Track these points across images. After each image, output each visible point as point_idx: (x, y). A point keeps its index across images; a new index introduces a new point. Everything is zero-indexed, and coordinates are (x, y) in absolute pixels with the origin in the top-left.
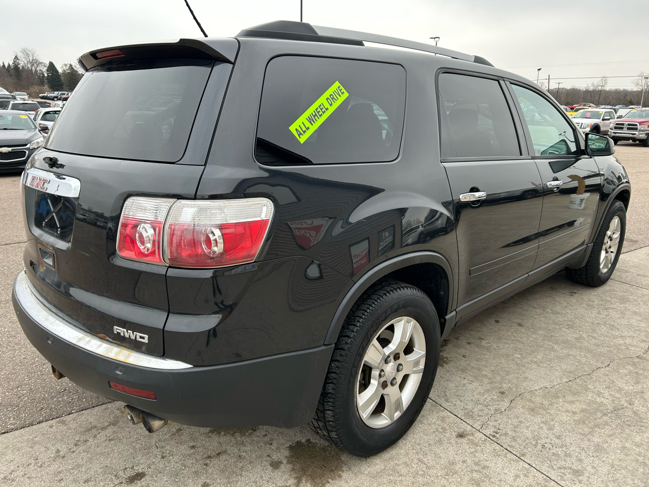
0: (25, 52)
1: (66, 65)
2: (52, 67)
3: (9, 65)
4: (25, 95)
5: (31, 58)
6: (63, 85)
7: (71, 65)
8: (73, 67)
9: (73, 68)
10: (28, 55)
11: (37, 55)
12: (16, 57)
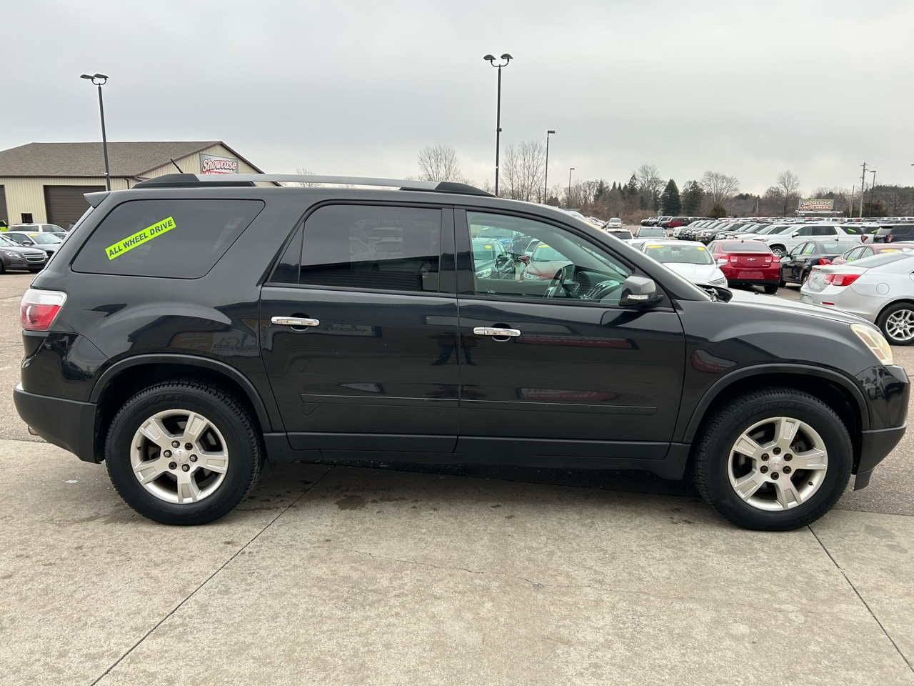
0: (645, 171)
1: (690, 183)
2: (671, 186)
3: (626, 186)
4: (618, 221)
5: (650, 177)
6: (680, 207)
7: (695, 182)
8: (698, 184)
9: (696, 186)
10: (647, 173)
11: (658, 173)
12: (634, 176)
